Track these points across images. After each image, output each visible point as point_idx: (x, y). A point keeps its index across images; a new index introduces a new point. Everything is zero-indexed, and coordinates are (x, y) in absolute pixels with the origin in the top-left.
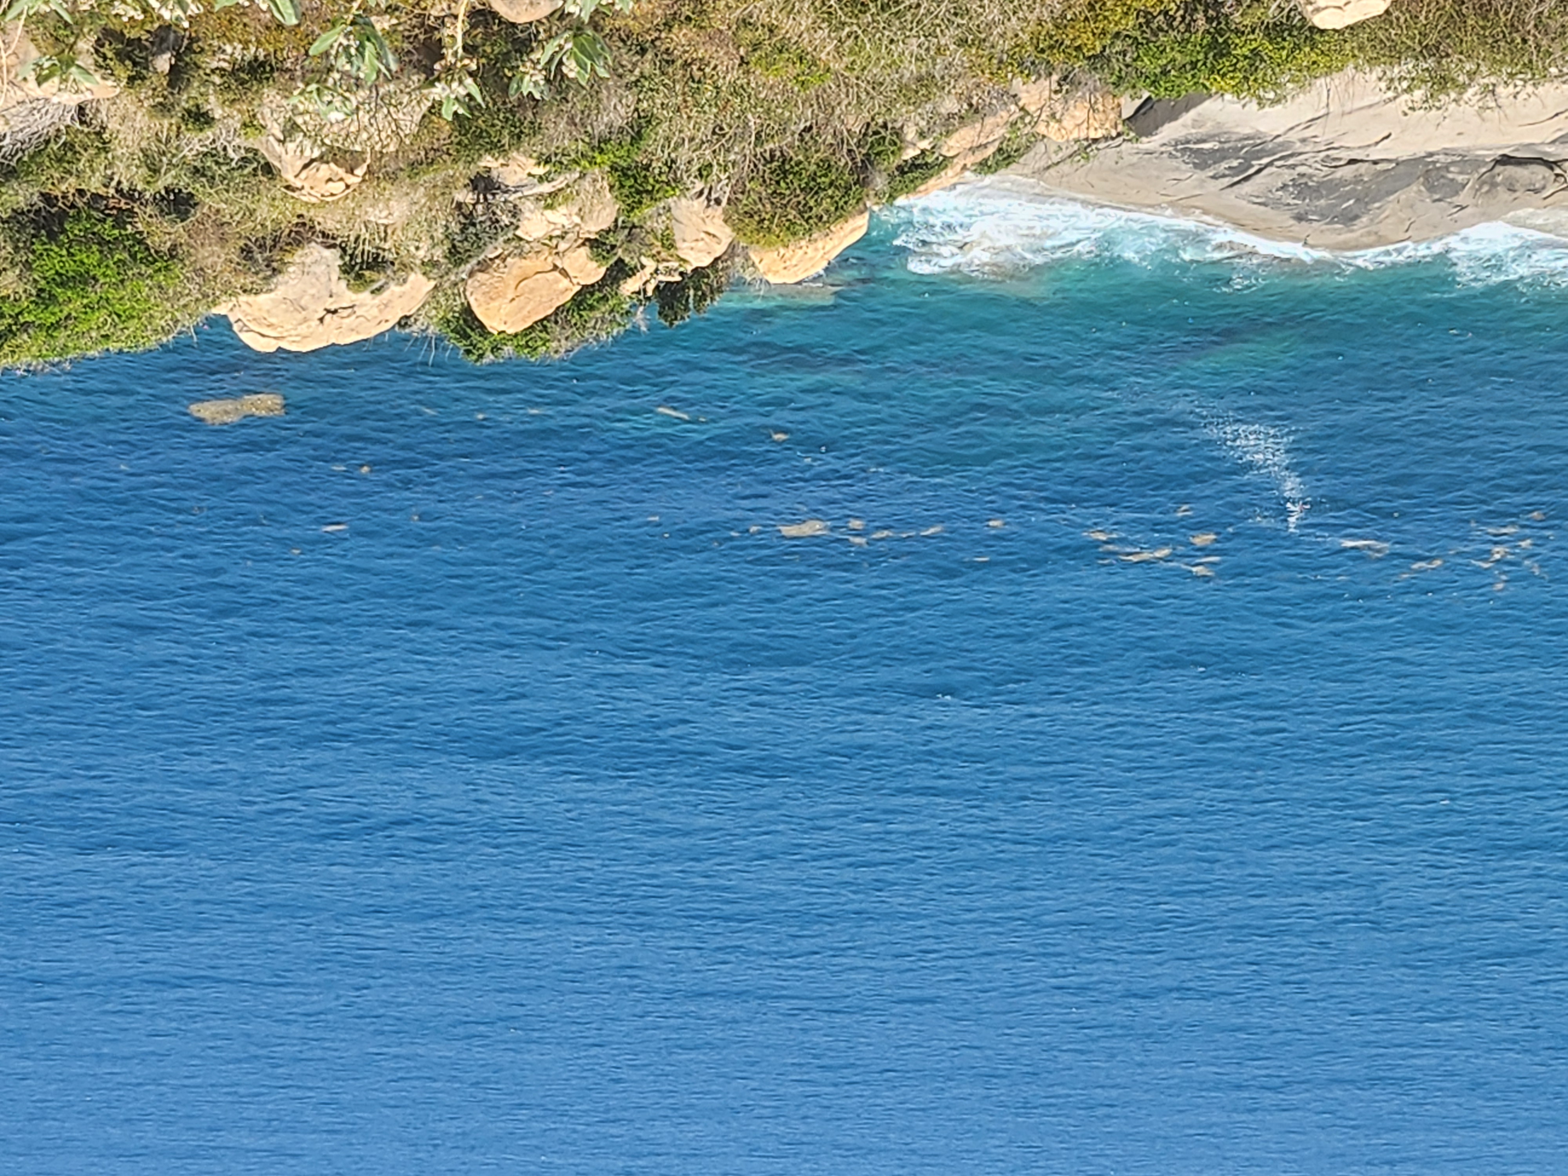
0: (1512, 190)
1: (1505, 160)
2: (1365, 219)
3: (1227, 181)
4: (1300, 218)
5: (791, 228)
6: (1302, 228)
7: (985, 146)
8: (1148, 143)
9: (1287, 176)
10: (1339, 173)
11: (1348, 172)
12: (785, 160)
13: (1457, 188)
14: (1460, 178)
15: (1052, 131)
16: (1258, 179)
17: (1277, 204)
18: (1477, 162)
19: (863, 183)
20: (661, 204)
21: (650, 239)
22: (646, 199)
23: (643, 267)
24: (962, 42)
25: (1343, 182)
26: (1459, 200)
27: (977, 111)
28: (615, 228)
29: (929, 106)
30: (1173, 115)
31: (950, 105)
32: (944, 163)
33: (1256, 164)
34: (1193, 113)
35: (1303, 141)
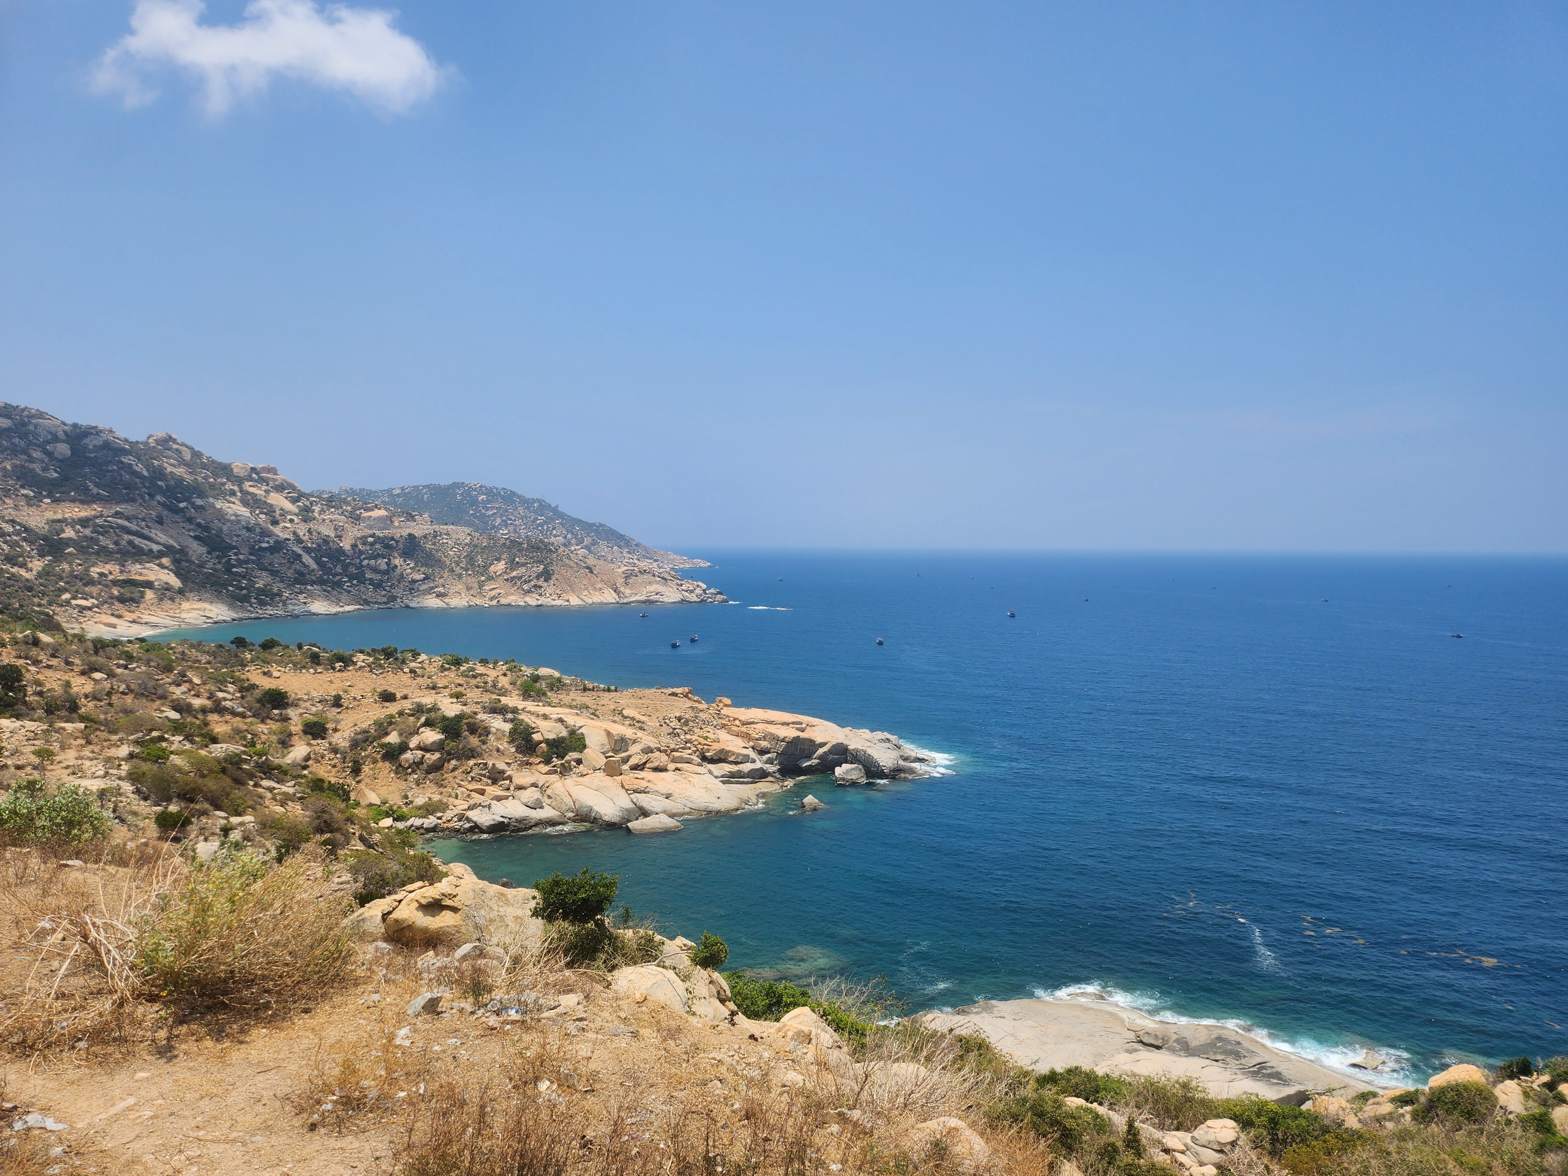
0: (1156, 1036)
1: (1158, 1048)
2: (1213, 1037)
3: (1268, 1064)
4: (1239, 1043)
5: (1466, 1088)
6: (1239, 1039)
7: (1374, 1104)
8: (1302, 1088)
9: (1243, 1061)
10: (1222, 1057)
11: (1219, 1057)
12: (1468, 1119)
13: (1177, 1041)
14: (1175, 1045)
15: (1344, 1104)
16: (1254, 1063)
17: (1248, 1051)
18: (1169, 1049)
19: (1431, 1101)
20: (1530, 1112)
21: (1536, 1098)
22: (1537, 1116)
23: (1539, 1086)
24: (1388, 1153)
25: (1221, 1053)
26: (1177, 1036)
27: (1378, 1120)
28: (1553, 1106)
29: (1400, 1127)
30: (1289, 1097)
31: (1390, 1125)
32: (1393, 1100)
33: (1255, 1069)
34: (1281, 1096)
35: (1236, 1074)
